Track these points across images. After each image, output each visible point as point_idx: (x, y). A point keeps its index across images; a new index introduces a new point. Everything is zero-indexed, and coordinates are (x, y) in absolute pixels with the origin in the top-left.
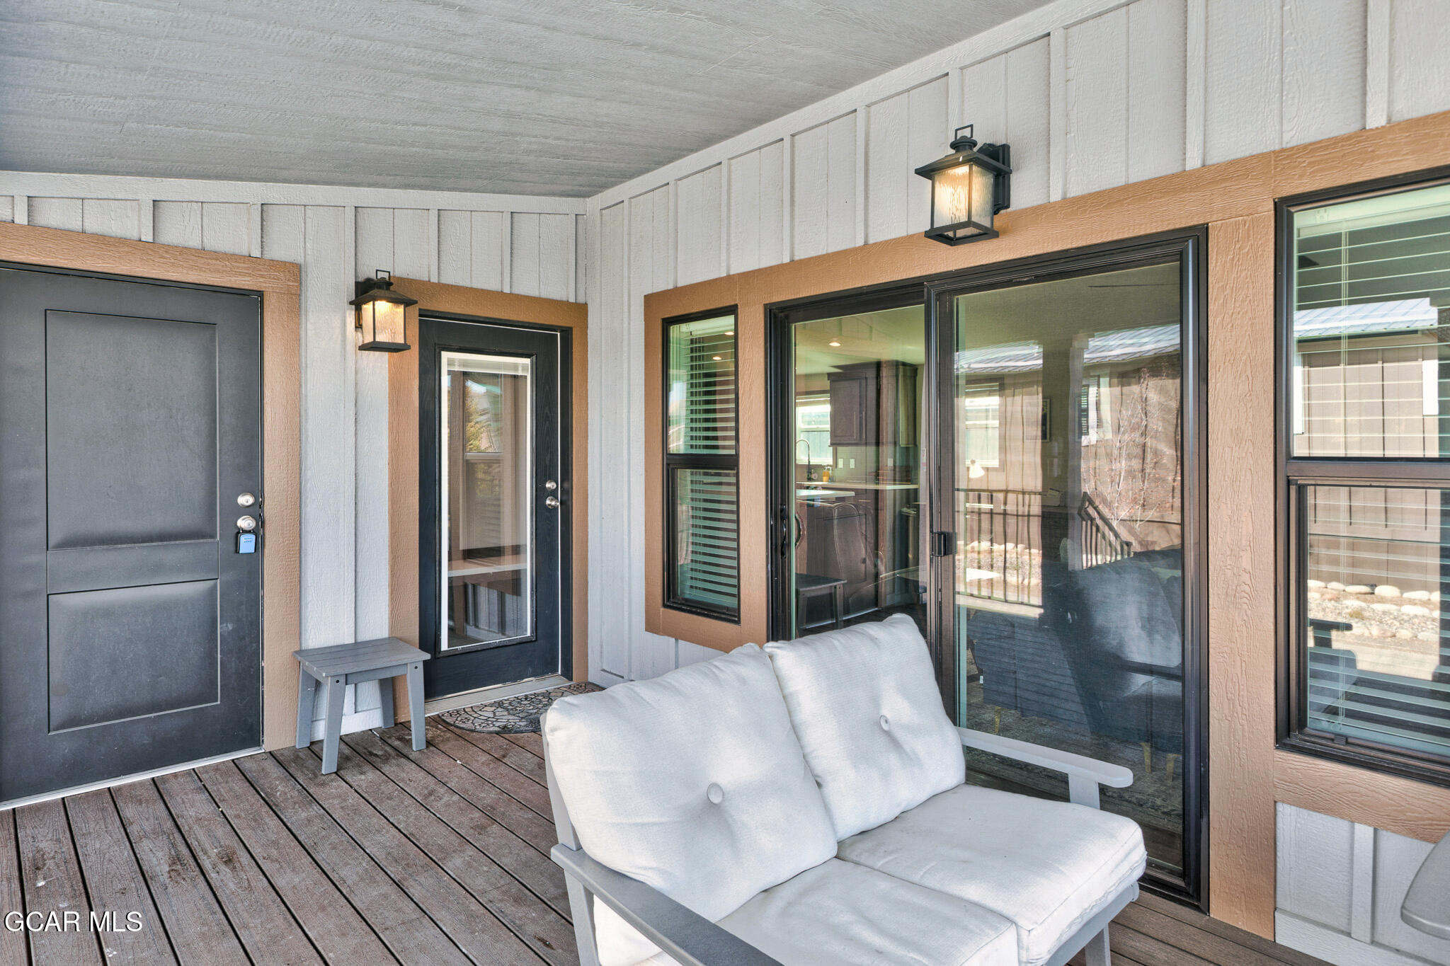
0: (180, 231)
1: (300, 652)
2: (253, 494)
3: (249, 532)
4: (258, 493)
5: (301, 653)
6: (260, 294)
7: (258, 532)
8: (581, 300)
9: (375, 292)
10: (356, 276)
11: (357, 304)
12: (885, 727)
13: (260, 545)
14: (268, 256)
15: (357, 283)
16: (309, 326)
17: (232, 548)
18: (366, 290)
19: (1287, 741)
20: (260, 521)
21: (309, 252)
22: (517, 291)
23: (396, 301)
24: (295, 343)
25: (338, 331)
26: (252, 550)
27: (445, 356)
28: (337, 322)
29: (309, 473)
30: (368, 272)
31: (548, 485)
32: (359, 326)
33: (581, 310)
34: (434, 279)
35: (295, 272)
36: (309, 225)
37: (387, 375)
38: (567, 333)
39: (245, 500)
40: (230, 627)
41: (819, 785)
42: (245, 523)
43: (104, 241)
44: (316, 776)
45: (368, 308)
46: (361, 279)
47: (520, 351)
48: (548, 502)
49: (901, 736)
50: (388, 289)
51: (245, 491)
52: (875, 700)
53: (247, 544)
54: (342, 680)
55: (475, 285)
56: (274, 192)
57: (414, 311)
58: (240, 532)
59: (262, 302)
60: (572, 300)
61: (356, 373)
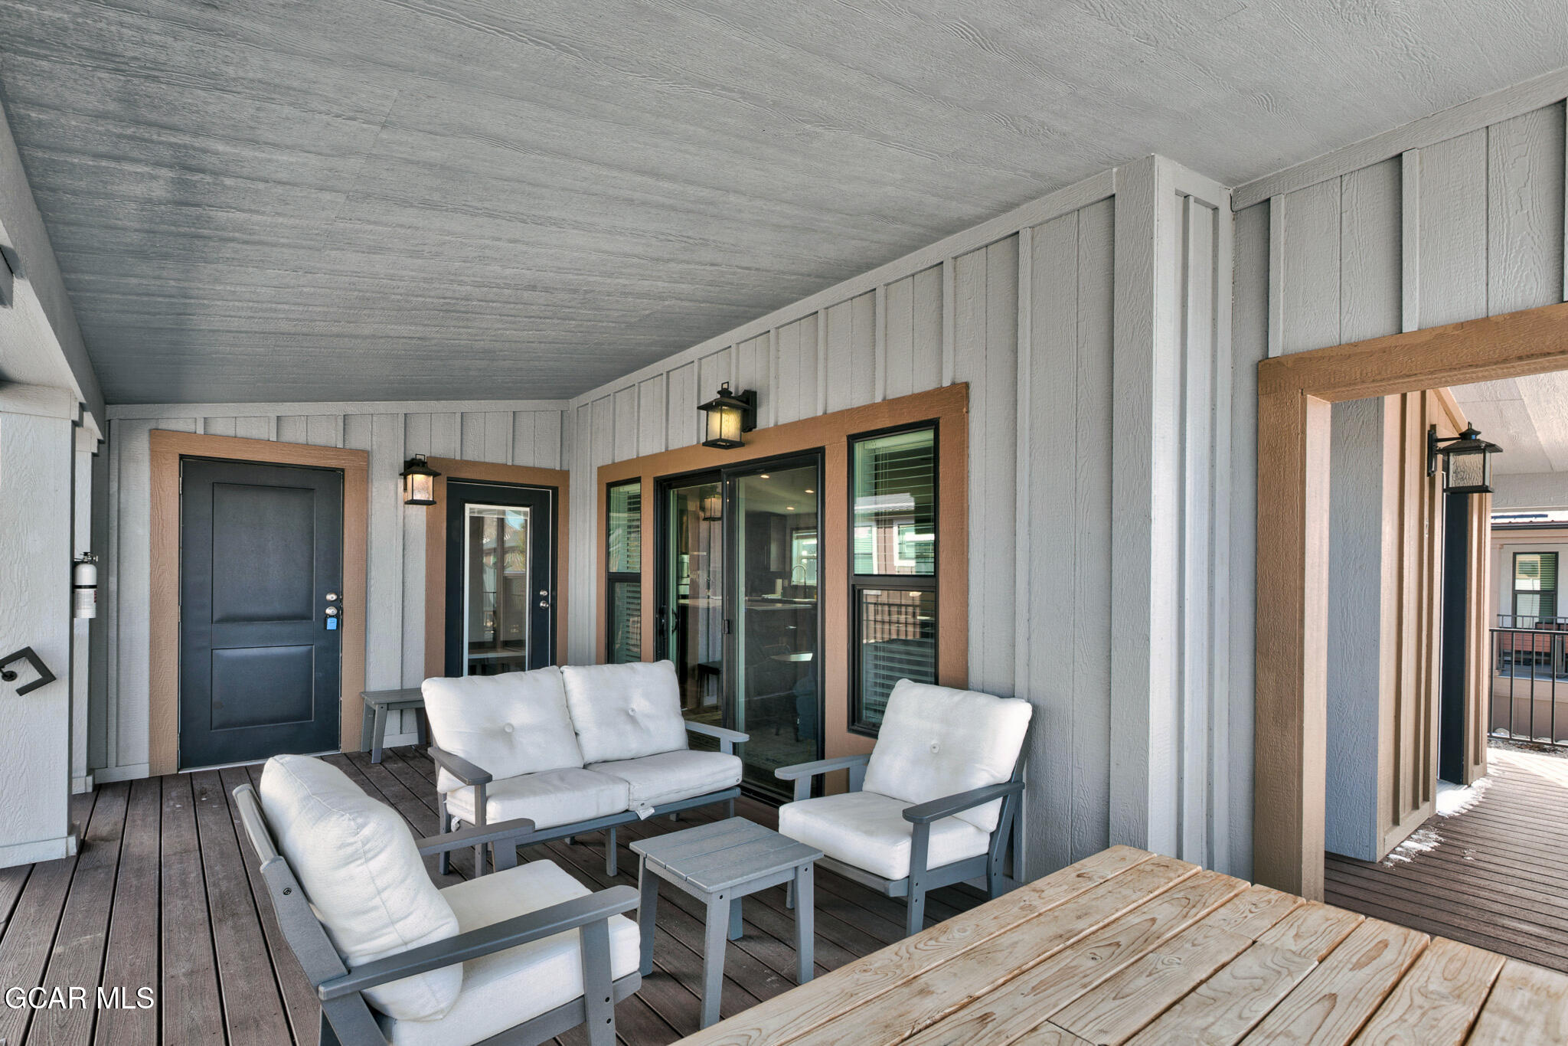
0: (295, 433)
1: (364, 692)
2: (336, 594)
3: (333, 616)
4: (339, 593)
5: (364, 694)
6: (343, 470)
7: (338, 617)
8: (565, 468)
9: (414, 468)
10: (405, 457)
11: (405, 475)
12: (631, 713)
13: (340, 624)
14: (347, 447)
15: (405, 462)
16: (374, 490)
17: (323, 626)
18: (412, 466)
19: (853, 727)
20: (340, 609)
21: (374, 443)
22: (517, 463)
23: (427, 474)
24: (365, 500)
25: (392, 493)
26: (335, 628)
27: (468, 507)
28: (392, 487)
29: (372, 582)
30: (411, 455)
31: (541, 593)
32: (405, 489)
33: (565, 475)
34: (458, 458)
35: (365, 456)
36: (374, 427)
37: (425, 519)
38: (555, 490)
39: (331, 597)
40: (321, 674)
41: (576, 734)
42: (330, 611)
43: (247, 440)
44: (367, 764)
45: (410, 477)
46: (408, 459)
47: (522, 503)
48: (541, 604)
49: (640, 718)
50: (423, 466)
51: (331, 592)
52: (626, 699)
53: (332, 624)
54: (385, 707)
55: (487, 460)
56: (351, 407)
57: (443, 480)
58: (328, 616)
59: (343, 475)
60: (558, 468)
61: (404, 518)
